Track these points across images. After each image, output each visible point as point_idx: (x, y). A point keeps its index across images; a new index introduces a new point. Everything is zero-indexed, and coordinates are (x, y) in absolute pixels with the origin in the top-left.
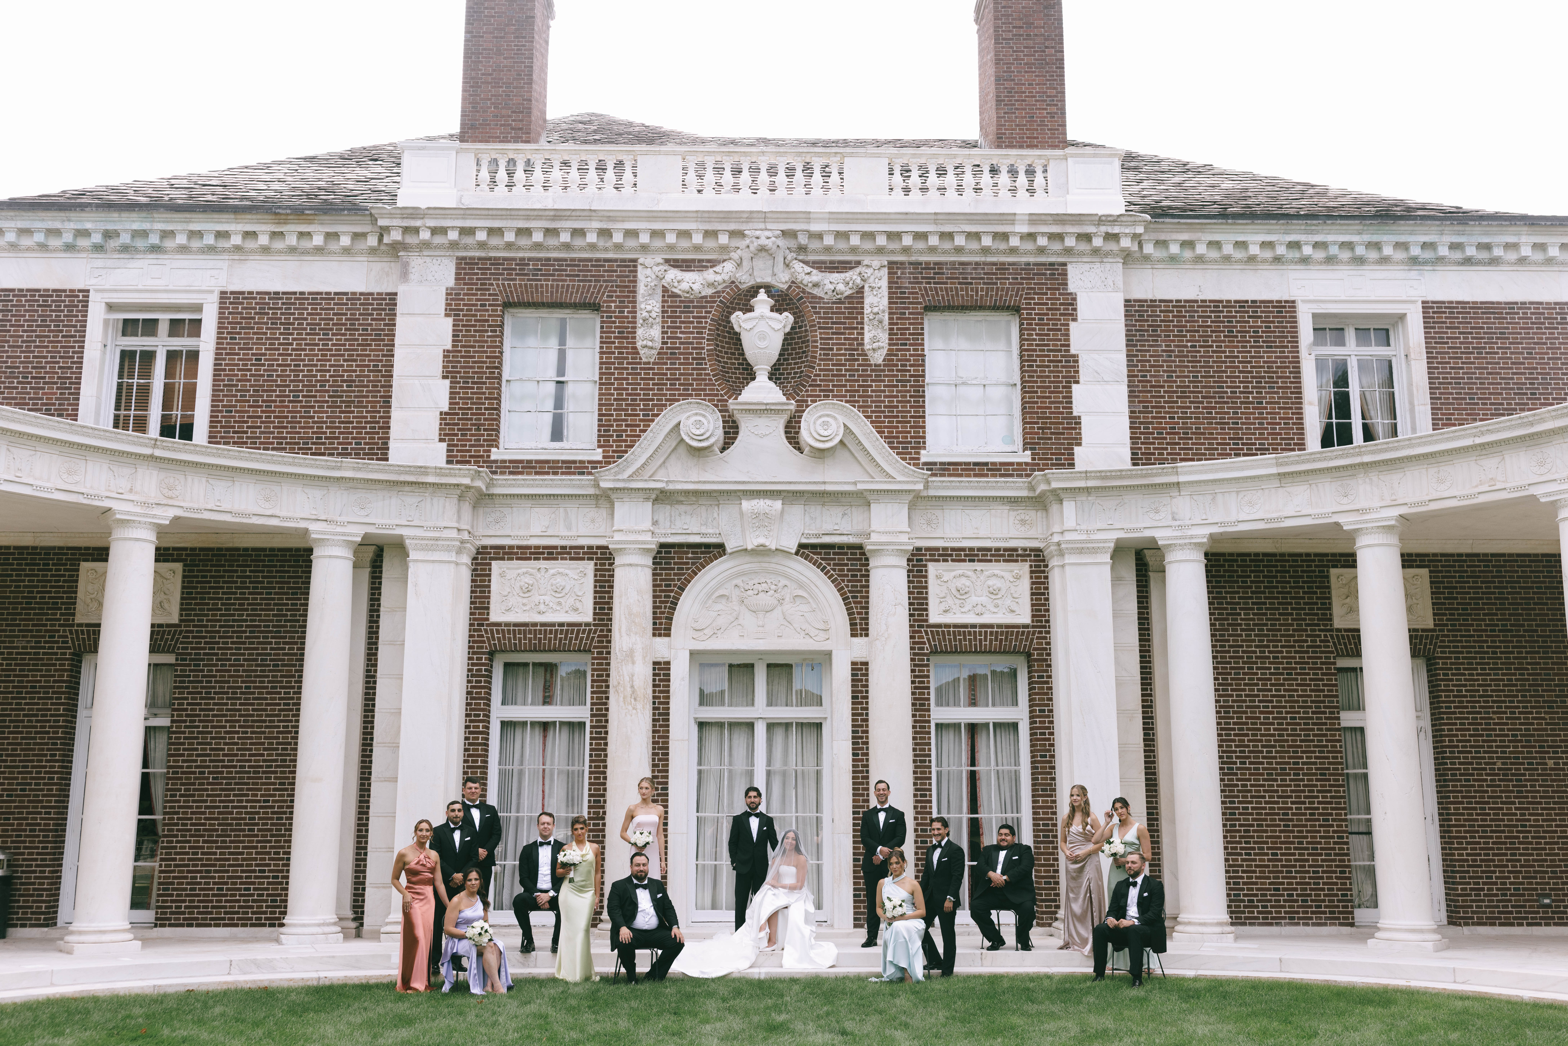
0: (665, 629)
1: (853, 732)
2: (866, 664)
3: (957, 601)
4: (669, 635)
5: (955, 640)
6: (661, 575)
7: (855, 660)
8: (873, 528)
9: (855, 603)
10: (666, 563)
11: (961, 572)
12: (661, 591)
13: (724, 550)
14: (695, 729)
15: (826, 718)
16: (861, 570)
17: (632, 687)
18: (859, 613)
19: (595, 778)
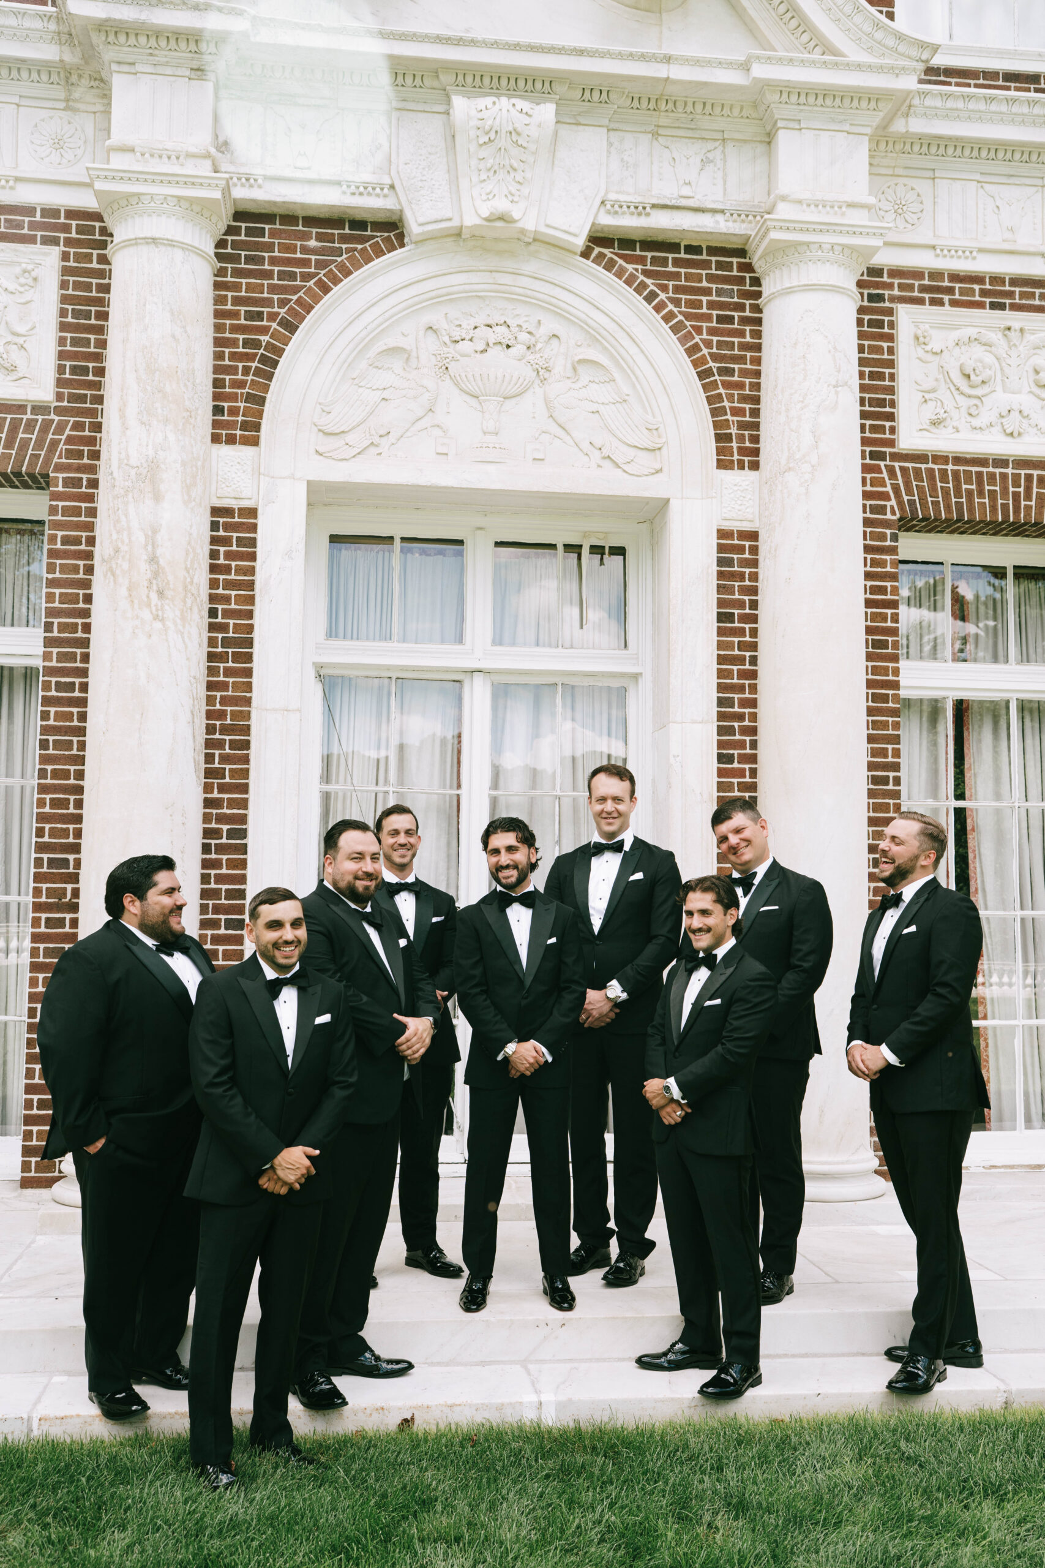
0: (245, 426)
1: (721, 702)
2: (754, 536)
3: (963, 401)
4: (255, 442)
5: (958, 495)
6: (236, 287)
7: (728, 526)
8: (783, 188)
9: (727, 385)
10: (249, 260)
11: (972, 332)
12: (235, 329)
13: (401, 237)
14: (315, 692)
15: (636, 677)
16: (741, 307)
17: (153, 559)
18: (736, 412)
19: (55, 803)
